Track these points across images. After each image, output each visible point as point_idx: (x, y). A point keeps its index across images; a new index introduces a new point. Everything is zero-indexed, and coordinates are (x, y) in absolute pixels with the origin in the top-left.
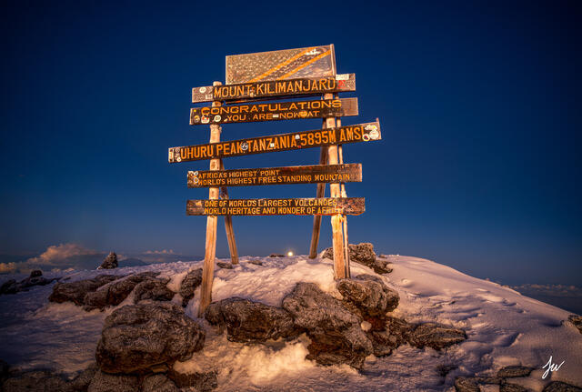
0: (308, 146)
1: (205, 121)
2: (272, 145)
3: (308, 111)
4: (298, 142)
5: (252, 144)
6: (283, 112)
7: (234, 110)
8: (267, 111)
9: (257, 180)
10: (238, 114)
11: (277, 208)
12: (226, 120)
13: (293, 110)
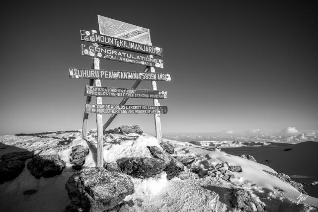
0: (145, 80)
1: (92, 54)
2: (130, 76)
3: (145, 61)
4: (142, 76)
5: (120, 74)
6: (134, 59)
7: (109, 52)
8: (126, 57)
9: (125, 95)
10: (112, 55)
11: (135, 110)
12: (105, 57)
13: (138, 60)
